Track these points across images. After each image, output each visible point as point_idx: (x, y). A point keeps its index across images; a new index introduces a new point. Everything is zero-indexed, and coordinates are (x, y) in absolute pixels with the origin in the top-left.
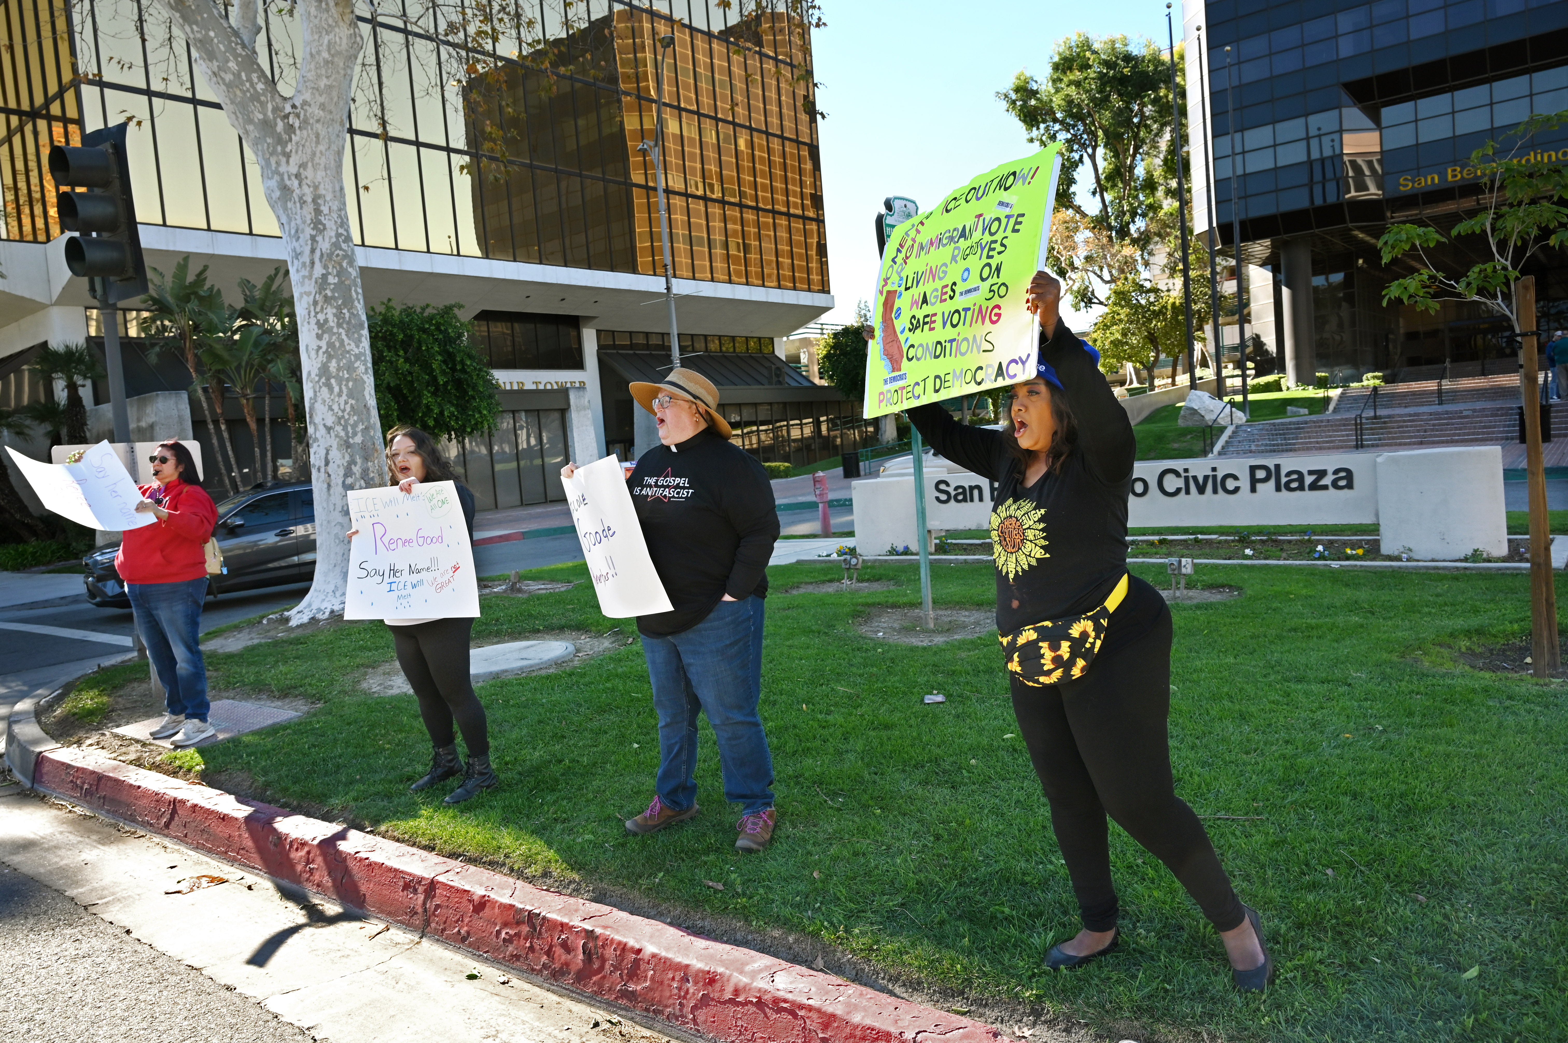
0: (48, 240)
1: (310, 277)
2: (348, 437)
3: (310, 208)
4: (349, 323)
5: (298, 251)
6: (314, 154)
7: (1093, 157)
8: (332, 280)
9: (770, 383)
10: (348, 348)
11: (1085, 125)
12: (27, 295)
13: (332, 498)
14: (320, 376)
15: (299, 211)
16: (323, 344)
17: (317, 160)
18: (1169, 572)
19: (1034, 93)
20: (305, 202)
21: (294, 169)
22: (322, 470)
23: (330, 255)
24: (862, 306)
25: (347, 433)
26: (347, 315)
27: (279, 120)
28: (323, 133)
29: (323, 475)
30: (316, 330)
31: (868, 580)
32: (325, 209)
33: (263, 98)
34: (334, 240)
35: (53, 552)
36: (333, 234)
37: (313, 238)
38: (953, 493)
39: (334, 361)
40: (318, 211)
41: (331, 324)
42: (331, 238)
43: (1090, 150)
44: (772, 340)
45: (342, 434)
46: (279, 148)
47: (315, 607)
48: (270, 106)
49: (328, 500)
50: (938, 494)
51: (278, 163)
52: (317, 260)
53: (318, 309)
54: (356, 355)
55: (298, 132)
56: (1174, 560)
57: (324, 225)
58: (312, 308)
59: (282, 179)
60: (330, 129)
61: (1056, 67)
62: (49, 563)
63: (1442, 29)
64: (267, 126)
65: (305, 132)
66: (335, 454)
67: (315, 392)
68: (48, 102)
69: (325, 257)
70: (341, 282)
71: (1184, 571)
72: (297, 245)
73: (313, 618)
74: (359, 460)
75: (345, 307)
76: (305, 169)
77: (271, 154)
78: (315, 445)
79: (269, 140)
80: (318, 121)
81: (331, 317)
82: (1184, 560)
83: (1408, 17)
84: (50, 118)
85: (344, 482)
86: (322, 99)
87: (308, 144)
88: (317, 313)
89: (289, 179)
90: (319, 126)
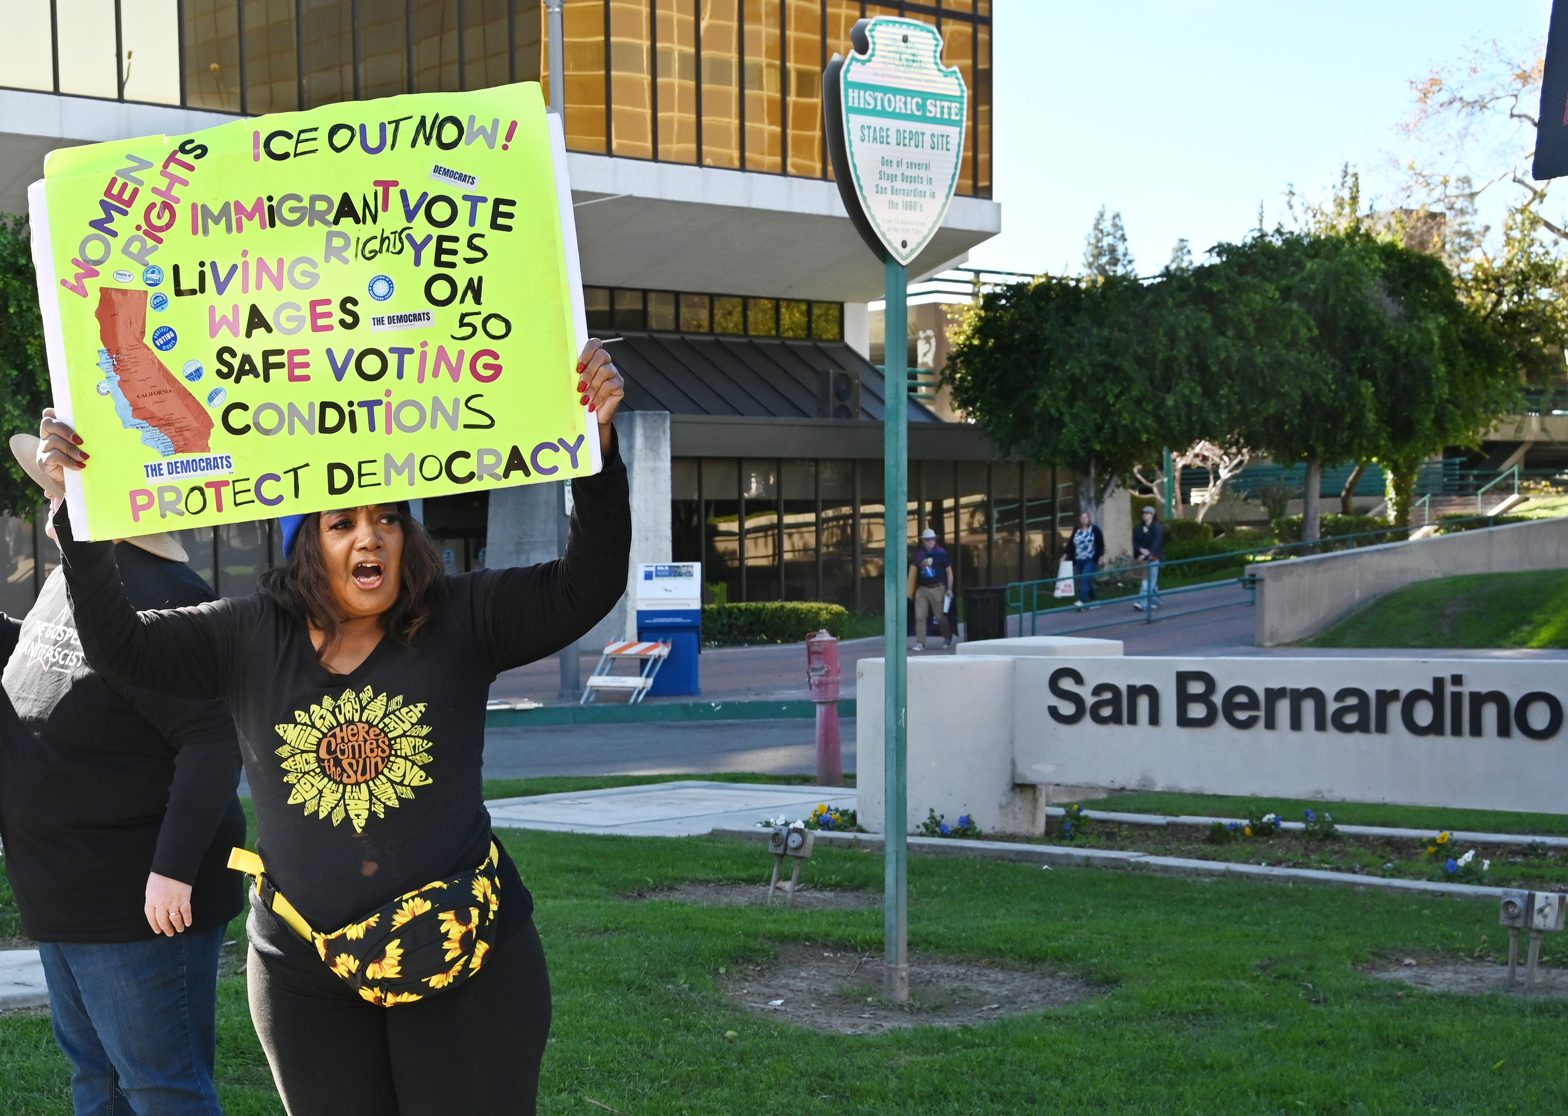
9: (822, 412)
18: (1503, 921)
24: (1107, 225)
31: (837, 887)
38: (1090, 700)
44: (841, 305)
50: (1055, 701)
56: (1516, 894)
71: (1538, 921)
82: (1540, 896)
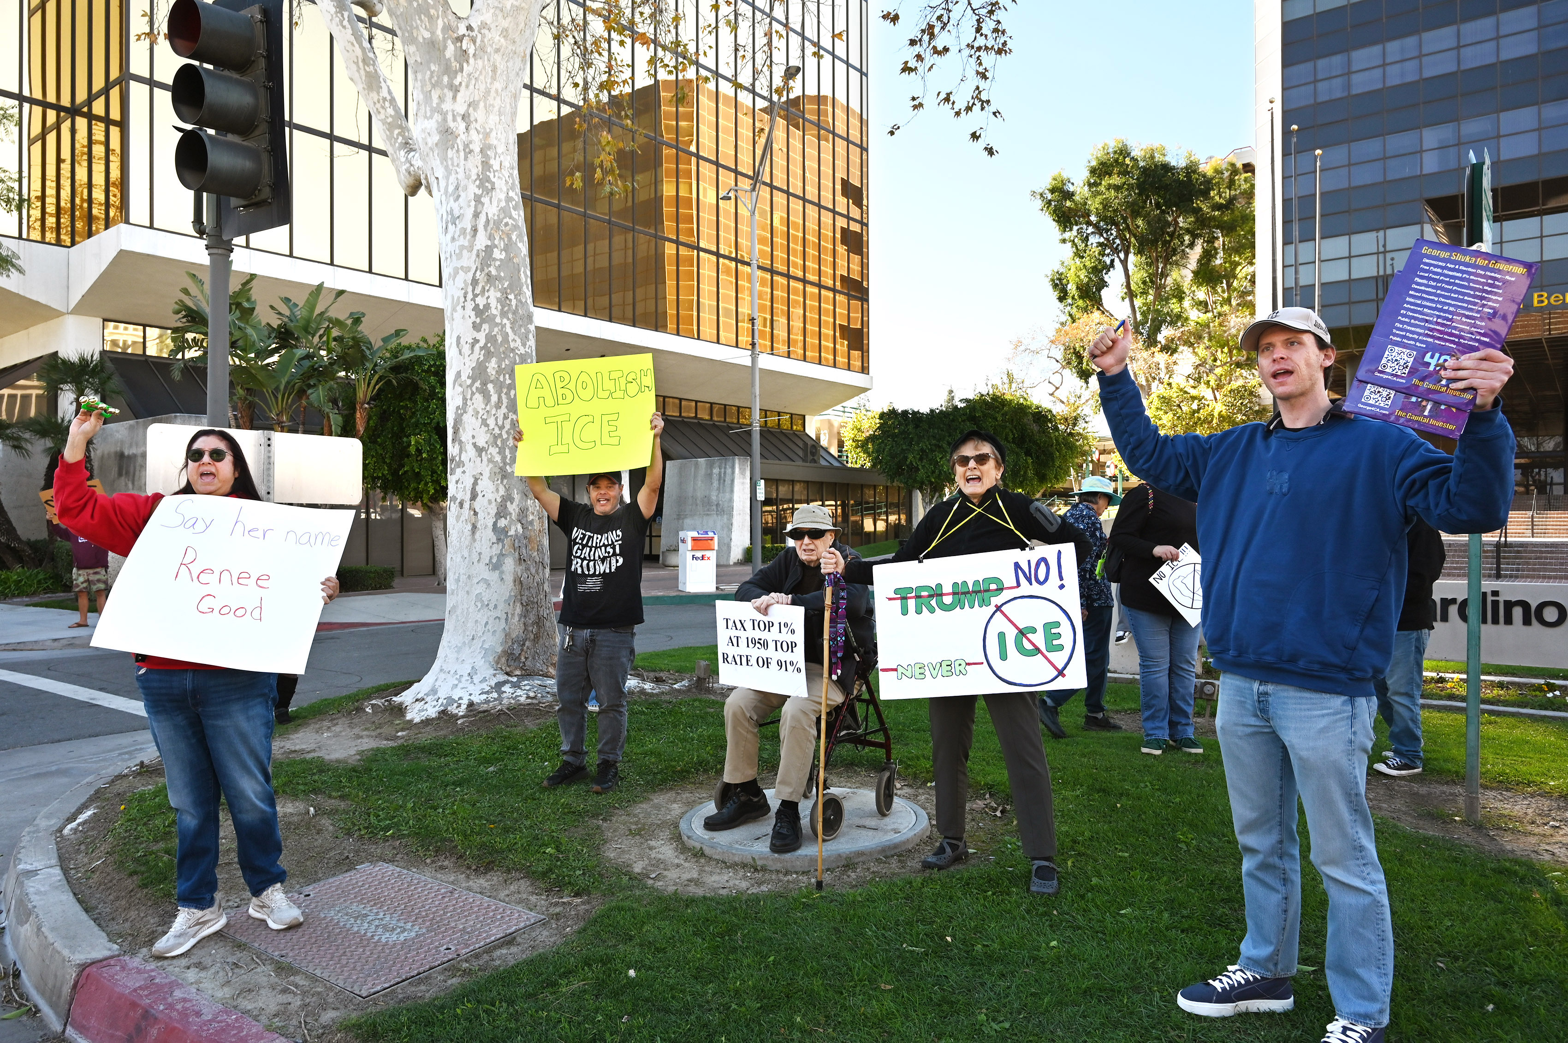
0: (73, 243)
1: (470, 248)
2: (505, 464)
3: (476, 160)
4: (515, 313)
5: (456, 213)
6: (488, 92)
7: (1124, 263)
8: (497, 254)
9: (804, 461)
10: (512, 345)
11: (1118, 230)
12: (42, 300)
13: (477, 545)
14: (474, 379)
15: (462, 162)
16: (482, 337)
17: (491, 100)
19: (1069, 195)
20: (471, 151)
21: (461, 108)
22: (466, 505)
23: (497, 223)
25: (504, 458)
26: (514, 302)
27: (449, 42)
28: (501, 67)
29: (466, 512)
30: (473, 318)
32: (496, 165)
33: (432, 12)
34: (503, 204)
35: (39, 582)
36: (503, 196)
37: (478, 199)
39: (494, 360)
40: (486, 165)
41: (494, 312)
42: (499, 201)
43: (1122, 255)
44: (802, 416)
45: (498, 458)
46: (446, 79)
47: (442, 694)
48: (440, 23)
49: (470, 547)
51: (441, 99)
52: (481, 228)
53: (477, 291)
54: (521, 355)
55: (472, 61)
57: (493, 184)
58: (470, 288)
59: (445, 120)
60: (510, 64)
61: (1093, 171)
62: (34, 594)
63: (1536, 152)
64: (433, 47)
65: (480, 62)
66: (486, 486)
67: (465, 399)
68: (91, 98)
69: (491, 224)
70: (509, 259)
72: (455, 206)
73: (444, 712)
74: (517, 497)
75: (512, 291)
76: (475, 110)
77: (434, 86)
78: (459, 471)
79: (433, 68)
80: (497, 51)
81: (493, 303)
83: (1499, 136)
84: (91, 117)
85: (495, 524)
86: (505, 24)
87: (482, 77)
88: (476, 296)
89: (454, 120)
90: (497, 57)
